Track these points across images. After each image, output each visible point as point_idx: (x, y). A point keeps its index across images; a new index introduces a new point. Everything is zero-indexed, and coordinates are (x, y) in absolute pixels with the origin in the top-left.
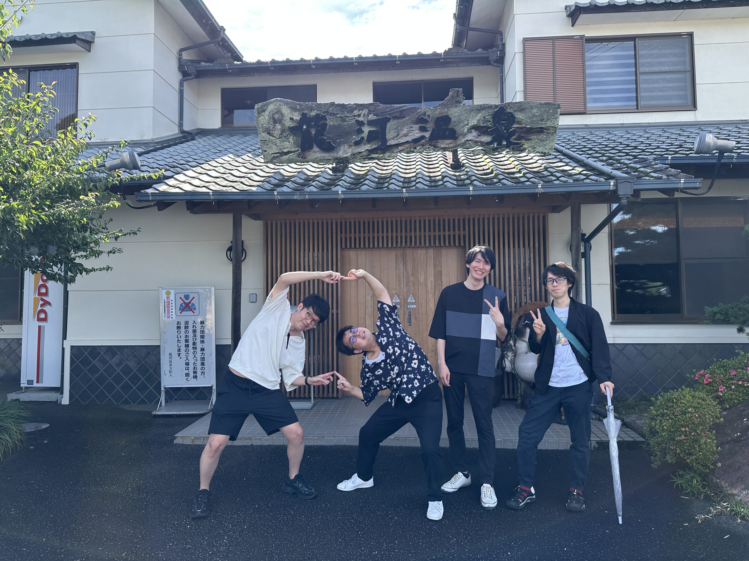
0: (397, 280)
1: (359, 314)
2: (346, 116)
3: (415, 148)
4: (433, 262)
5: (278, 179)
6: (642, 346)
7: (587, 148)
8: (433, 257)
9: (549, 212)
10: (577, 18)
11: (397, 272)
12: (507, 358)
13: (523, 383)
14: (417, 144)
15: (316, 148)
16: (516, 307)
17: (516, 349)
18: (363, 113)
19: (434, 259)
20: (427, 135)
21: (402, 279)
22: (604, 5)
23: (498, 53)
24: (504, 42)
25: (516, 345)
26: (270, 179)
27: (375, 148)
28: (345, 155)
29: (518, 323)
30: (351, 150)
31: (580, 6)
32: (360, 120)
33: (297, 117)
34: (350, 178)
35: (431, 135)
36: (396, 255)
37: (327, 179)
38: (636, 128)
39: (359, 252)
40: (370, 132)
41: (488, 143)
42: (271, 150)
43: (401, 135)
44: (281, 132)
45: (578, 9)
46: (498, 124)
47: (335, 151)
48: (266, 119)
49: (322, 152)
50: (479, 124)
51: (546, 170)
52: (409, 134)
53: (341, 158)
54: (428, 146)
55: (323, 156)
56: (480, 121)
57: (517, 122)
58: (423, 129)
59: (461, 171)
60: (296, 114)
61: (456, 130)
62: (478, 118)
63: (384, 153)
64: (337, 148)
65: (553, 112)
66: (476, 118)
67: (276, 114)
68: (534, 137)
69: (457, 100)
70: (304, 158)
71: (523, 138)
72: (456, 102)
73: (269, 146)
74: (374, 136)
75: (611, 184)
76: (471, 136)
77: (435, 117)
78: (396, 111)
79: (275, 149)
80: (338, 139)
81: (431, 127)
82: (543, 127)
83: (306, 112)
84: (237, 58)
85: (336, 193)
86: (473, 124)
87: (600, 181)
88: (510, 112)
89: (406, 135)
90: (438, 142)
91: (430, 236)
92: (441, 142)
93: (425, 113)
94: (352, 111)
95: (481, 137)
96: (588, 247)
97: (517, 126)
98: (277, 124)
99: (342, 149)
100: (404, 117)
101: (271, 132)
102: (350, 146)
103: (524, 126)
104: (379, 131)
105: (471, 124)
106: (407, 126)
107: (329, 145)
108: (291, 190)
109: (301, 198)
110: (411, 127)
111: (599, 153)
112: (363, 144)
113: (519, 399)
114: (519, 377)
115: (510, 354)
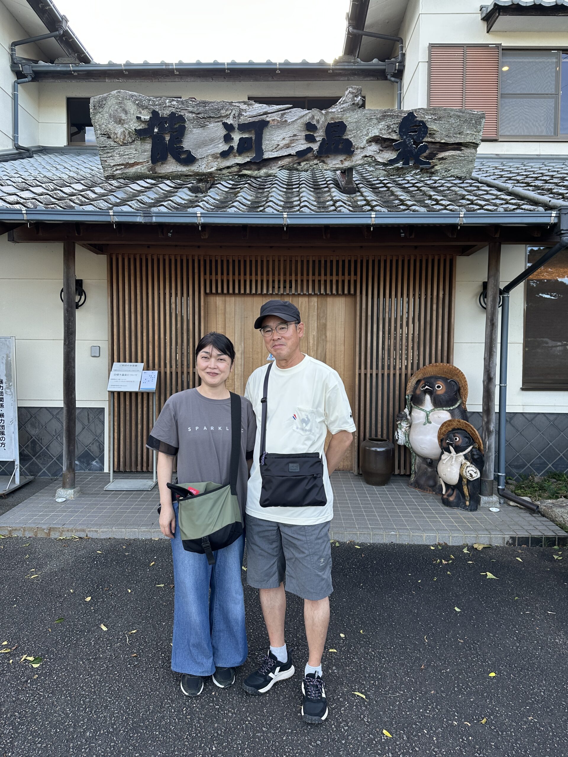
2: (210, 117)
3: (299, 164)
4: (316, 313)
5: (120, 197)
6: (555, 416)
7: (505, 177)
8: (316, 306)
9: (457, 255)
10: (495, 21)
12: (400, 429)
13: (417, 458)
14: (302, 159)
15: (170, 159)
16: (412, 368)
17: (411, 419)
18: (232, 114)
19: (317, 309)
20: (315, 147)
22: (528, 5)
23: (397, 65)
24: (404, 52)
25: (412, 414)
26: (109, 197)
27: (248, 162)
28: (209, 171)
29: (415, 388)
30: (217, 163)
31: (500, 4)
32: (229, 123)
33: (146, 116)
34: (214, 199)
35: (320, 147)
37: (184, 199)
38: (555, 161)
39: (228, 299)
40: (241, 139)
41: (391, 162)
42: (112, 161)
43: (281, 145)
44: (125, 136)
45: (496, 9)
46: (406, 136)
47: (196, 164)
48: (106, 117)
49: (179, 164)
50: (381, 135)
51: (463, 199)
52: (293, 145)
53: (203, 174)
54: (315, 161)
55: (180, 170)
56: (383, 132)
57: (430, 134)
58: (310, 139)
59: (356, 196)
60: (145, 112)
61: (352, 142)
62: (380, 127)
63: (259, 169)
64: (198, 160)
65: (476, 122)
66: (378, 127)
67: (119, 110)
68: (449, 156)
69: (355, 100)
70: (156, 173)
71: (435, 156)
72: (354, 104)
73: (110, 155)
74: (246, 145)
75: (553, 215)
76: (370, 151)
77: (326, 124)
78: (276, 113)
79: (118, 160)
80: (199, 147)
81: (320, 136)
82: (461, 143)
83: (157, 110)
84: (86, 60)
85: (194, 215)
86: (374, 135)
87: (538, 211)
88: (422, 120)
89: (288, 146)
90: (329, 157)
91: (314, 281)
92: (332, 157)
93: (313, 117)
94: (219, 110)
95: (383, 153)
96: (506, 298)
97: (429, 140)
98: (120, 125)
99: (205, 162)
100: (286, 121)
101: (112, 136)
102: (215, 158)
103: (438, 140)
104: (253, 138)
105: (371, 135)
106: (290, 134)
107: (188, 156)
108: (133, 210)
109: (146, 221)
110: (295, 135)
111: (522, 183)
112: (232, 156)
113: (413, 476)
114: (414, 451)
115: (404, 424)
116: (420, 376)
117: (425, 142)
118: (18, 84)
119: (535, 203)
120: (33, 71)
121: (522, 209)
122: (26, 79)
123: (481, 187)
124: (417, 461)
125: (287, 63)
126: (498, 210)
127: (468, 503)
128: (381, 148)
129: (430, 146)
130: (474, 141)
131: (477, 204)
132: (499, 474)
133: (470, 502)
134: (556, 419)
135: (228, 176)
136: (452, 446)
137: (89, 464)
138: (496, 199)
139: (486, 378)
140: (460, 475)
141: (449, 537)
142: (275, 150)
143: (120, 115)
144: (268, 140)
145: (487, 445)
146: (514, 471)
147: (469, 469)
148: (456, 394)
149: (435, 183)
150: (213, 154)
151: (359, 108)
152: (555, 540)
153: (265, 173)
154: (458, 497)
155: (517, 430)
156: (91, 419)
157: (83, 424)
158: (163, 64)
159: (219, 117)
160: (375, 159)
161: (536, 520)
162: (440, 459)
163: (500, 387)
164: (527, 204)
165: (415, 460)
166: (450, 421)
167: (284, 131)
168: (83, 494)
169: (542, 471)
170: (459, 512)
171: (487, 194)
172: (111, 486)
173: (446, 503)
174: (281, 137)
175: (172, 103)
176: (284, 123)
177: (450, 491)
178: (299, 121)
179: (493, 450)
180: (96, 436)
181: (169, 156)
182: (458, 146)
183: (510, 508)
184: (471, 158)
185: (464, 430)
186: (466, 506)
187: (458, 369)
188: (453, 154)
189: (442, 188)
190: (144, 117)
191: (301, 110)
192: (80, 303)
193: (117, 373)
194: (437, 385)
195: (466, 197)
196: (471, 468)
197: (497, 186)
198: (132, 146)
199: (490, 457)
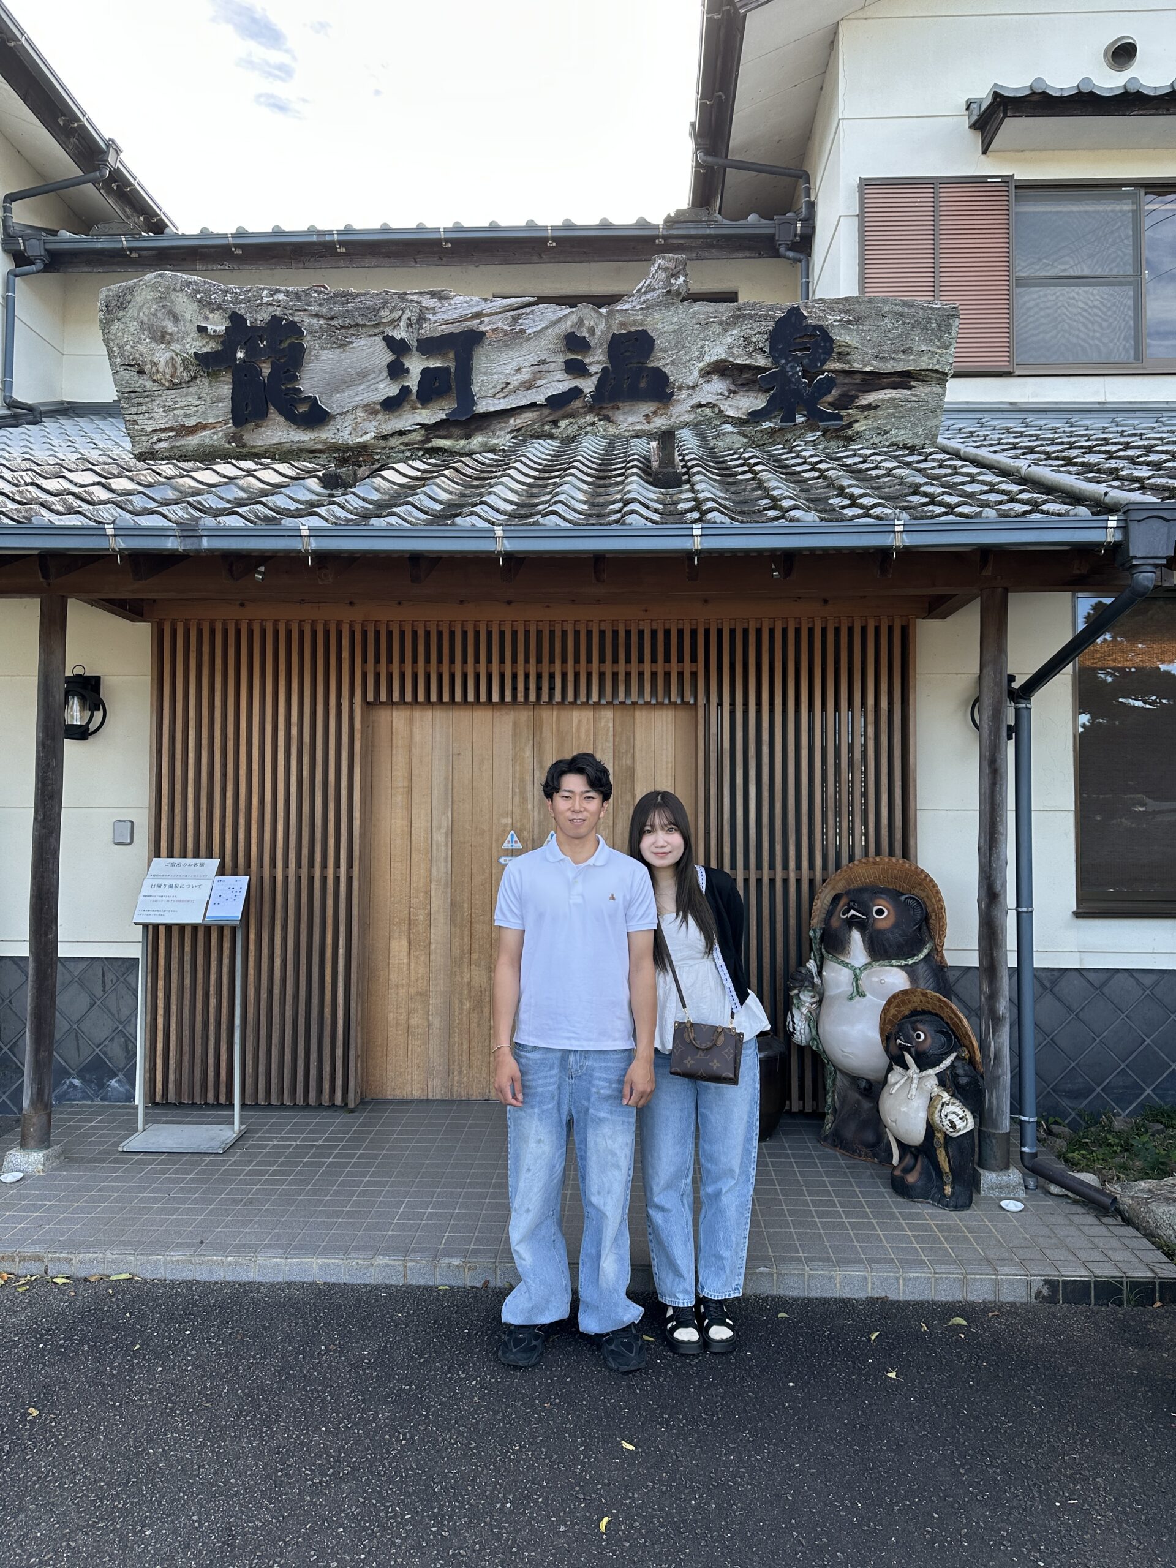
0: (517, 790)
1: (413, 879)
2: (357, 325)
3: (555, 423)
4: (611, 744)
5: (157, 498)
6: (1154, 977)
7: (1021, 448)
8: (611, 729)
9: (917, 617)
10: (997, 129)
11: (518, 768)
12: (798, 1008)
13: (839, 1076)
14: (561, 413)
15: (275, 416)
16: (825, 867)
17: (822, 984)
18: (405, 317)
19: (614, 735)
20: (588, 386)
21: (529, 787)
22: (1066, 94)
23: (799, 225)
24: (812, 199)
25: (824, 973)
26: (130, 497)
27: (442, 421)
28: (359, 440)
29: (830, 913)
30: (376, 424)
31: (1006, 94)
32: (398, 337)
33: (218, 325)
34: (364, 500)
35: (599, 386)
36: (515, 724)
37: (297, 501)
38: (1138, 414)
39: (417, 714)
40: (425, 372)
41: (756, 417)
42: (150, 422)
43: (514, 384)
44: (176, 369)
45: (999, 104)
46: (786, 359)
47: (330, 427)
48: (132, 329)
49: (294, 427)
50: (731, 359)
51: (915, 493)
52: (539, 383)
53: (348, 448)
54: (590, 418)
55: (296, 439)
56: (735, 350)
57: (839, 353)
58: (575, 368)
59: (682, 492)
60: (215, 316)
61: (669, 374)
62: (729, 340)
63: (468, 437)
64: (334, 417)
65: (939, 326)
66: (724, 341)
67: (159, 315)
68: (883, 400)
69: (672, 285)
70: (244, 446)
71: (853, 402)
72: (669, 292)
73: (144, 408)
74: (437, 384)
75: (1110, 524)
76: (709, 393)
77: (610, 335)
78: (500, 316)
79: (161, 419)
80: (337, 391)
81: (598, 362)
82: (908, 372)
83: (242, 312)
84: (158, 226)
85: (295, 533)
86: (716, 358)
87: (1075, 515)
88: (820, 323)
89: (528, 386)
90: (618, 408)
91: (602, 675)
92: (625, 406)
93: (581, 322)
94: (375, 310)
95: (738, 397)
96: (1025, 713)
97: (838, 366)
98: (163, 346)
99: (349, 420)
100: (522, 331)
101: (147, 368)
102: (371, 414)
103: (857, 366)
104: (453, 370)
105: (710, 358)
106: (533, 359)
107: (311, 408)
108: (167, 523)
109: (188, 547)
110: (543, 362)
111: (1057, 458)
112: (407, 407)
113: (829, 1118)
114: (829, 1061)
115: (807, 998)
116: (840, 887)
117: (829, 371)
118: (16, 276)
119: (1074, 498)
120: (46, 250)
121: (1042, 512)
122: (33, 268)
123: (962, 467)
124: (838, 1083)
125: (568, 226)
126: (983, 515)
127: (948, 1190)
128: (732, 387)
129: (841, 379)
130: (937, 367)
131: (941, 504)
132: (1023, 1118)
133: (953, 1188)
134: (1157, 983)
135: (403, 452)
136: (910, 1054)
137: (102, 1085)
138: (991, 491)
139: (984, 894)
140: (928, 1122)
141: (897, 1279)
142: (501, 395)
143: (164, 324)
144: (485, 374)
145: (992, 1049)
146: (1065, 1103)
147: (947, 1109)
148: (920, 928)
149: (864, 462)
150: (367, 405)
151: (683, 300)
152: (1154, 1290)
153: (483, 445)
154: (925, 1173)
155: (1070, 1009)
156: (109, 984)
157: (92, 995)
158: (312, 231)
159: (376, 326)
160: (721, 411)
161: (1109, 1234)
162: (885, 1082)
163: (1018, 913)
164: (1054, 502)
165: (834, 1080)
166: (905, 992)
167: (519, 354)
168: (71, 1160)
169: (1131, 1103)
170: (928, 1213)
171: (972, 482)
172: (134, 1143)
173: (900, 1188)
174: (513, 366)
175: (276, 297)
176: (516, 337)
177: (909, 1160)
178: (550, 330)
179: (1007, 1061)
180: (120, 1022)
181: (272, 410)
182: (903, 379)
183: (1050, 1202)
184: (934, 404)
185: (936, 1015)
186: (944, 1196)
187: (922, 871)
188: (893, 395)
189: (874, 473)
190: (214, 328)
191: (556, 307)
192: (92, 727)
193: (157, 882)
194: (875, 908)
195: (922, 489)
196: (951, 1108)
197: (996, 464)
198: (191, 389)
199: (999, 1077)
